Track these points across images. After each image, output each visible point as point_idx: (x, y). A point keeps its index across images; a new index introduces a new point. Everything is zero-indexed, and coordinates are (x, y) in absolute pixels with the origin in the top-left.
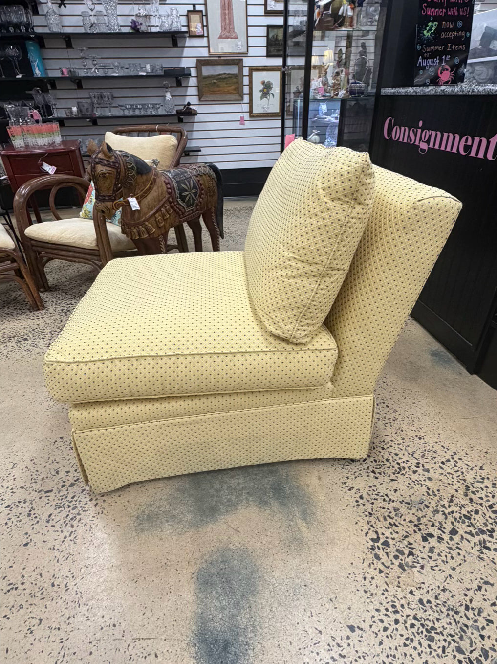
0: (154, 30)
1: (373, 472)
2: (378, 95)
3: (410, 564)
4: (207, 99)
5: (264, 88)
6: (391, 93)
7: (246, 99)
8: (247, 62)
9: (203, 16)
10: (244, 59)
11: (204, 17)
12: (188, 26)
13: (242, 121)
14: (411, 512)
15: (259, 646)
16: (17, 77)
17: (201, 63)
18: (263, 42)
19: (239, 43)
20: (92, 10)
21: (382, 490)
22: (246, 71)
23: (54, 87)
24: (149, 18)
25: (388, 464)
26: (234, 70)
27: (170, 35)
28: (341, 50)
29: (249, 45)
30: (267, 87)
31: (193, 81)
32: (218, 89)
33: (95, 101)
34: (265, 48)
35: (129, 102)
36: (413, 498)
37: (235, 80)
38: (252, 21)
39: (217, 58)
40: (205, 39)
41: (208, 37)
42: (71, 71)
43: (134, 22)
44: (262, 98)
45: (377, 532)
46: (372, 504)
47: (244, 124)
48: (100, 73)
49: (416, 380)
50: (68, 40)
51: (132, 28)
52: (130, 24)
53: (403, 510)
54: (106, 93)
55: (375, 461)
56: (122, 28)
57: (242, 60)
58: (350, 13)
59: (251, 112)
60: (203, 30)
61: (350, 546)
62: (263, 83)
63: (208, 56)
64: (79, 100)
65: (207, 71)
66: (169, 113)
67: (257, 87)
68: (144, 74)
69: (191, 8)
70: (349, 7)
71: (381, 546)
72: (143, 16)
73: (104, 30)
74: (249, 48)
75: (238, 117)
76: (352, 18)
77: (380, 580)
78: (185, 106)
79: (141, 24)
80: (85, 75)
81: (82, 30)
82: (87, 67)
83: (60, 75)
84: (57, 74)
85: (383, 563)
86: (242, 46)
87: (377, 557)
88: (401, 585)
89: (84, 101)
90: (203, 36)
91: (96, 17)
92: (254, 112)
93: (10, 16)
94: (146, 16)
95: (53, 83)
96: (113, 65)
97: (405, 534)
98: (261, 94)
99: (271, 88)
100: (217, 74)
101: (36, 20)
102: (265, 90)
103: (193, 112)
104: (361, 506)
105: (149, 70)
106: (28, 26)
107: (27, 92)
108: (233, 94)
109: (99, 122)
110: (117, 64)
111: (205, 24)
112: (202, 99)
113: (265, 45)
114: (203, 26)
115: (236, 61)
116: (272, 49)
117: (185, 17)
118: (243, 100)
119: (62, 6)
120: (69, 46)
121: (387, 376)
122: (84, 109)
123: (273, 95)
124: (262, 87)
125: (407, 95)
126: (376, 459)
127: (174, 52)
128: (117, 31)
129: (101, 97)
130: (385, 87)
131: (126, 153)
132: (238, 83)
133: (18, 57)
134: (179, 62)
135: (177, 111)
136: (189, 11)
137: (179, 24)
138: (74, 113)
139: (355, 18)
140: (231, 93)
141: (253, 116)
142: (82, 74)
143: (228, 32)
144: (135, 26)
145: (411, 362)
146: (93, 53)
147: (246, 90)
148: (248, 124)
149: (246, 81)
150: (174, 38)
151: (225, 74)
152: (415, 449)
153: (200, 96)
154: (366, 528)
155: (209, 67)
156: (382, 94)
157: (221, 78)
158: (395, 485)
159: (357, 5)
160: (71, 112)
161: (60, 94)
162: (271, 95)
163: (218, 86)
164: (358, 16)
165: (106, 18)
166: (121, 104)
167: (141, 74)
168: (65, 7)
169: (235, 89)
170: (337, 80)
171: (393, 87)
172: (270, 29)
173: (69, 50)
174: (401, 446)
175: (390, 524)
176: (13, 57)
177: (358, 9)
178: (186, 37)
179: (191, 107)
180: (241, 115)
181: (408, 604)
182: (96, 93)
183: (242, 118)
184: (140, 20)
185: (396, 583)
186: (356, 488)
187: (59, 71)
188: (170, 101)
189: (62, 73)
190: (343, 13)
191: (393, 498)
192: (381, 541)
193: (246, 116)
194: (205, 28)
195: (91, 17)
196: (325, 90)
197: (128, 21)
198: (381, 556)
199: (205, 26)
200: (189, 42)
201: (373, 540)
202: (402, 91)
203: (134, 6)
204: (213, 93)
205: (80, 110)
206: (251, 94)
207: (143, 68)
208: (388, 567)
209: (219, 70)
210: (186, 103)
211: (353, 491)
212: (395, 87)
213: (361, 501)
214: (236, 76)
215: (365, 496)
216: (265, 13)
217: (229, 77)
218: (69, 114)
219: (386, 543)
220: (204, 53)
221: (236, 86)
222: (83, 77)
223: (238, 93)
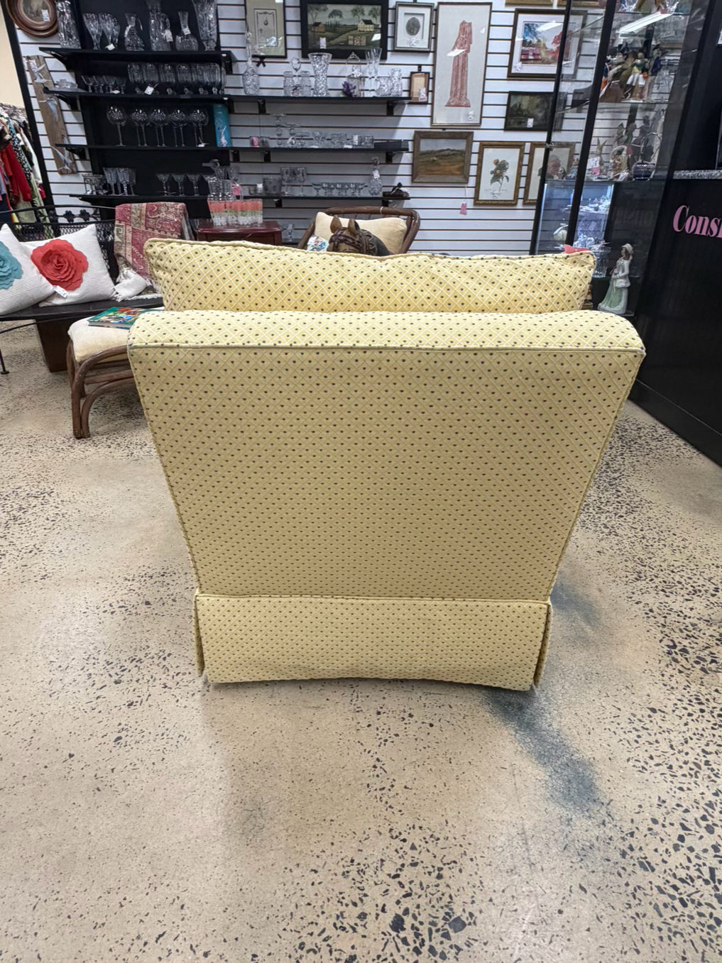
0: (368, 95)
1: (663, 590)
2: (670, 179)
3: (714, 669)
4: (421, 180)
5: (497, 169)
6: (688, 176)
7: (472, 181)
8: (479, 136)
9: (429, 78)
10: (475, 132)
11: (431, 81)
12: (409, 91)
13: (463, 209)
14: (712, 628)
15: (556, 712)
16: (200, 146)
17: (420, 135)
18: (502, 111)
19: (471, 113)
20: (296, 70)
21: (676, 607)
22: (476, 147)
23: (237, 159)
24: (364, 81)
25: (680, 586)
26: (460, 145)
27: (386, 101)
28: (622, 125)
29: (483, 115)
30: (501, 167)
31: (407, 157)
32: (436, 168)
33: (286, 177)
34: (504, 120)
35: (325, 180)
36: (712, 617)
37: (459, 158)
38: (490, 86)
39: (441, 130)
40: (429, 107)
41: (432, 104)
42: (263, 142)
43: (346, 85)
44: (493, 180)
45: (672, 641)
46: (665, 617)
47: (465, 214)
48: (298, 145)
49: (709, 514)
50: (262, 104)
51: (344, 93)
52: (342, 87)
53: (702, 625)
54: (300, 169)
55: (665, 582)
56: (330, 92)
57: (472, 133)
58: (642, 83)
59: (476, 198)
60: (427, 95)
61: (643, 649)
62: (496, 162)
63: (429, 127)
64: (265, 176)
65: (426, 146)
66: (374, 196)
67: (488, 167)
68: (350, 147)
69: (415, 69)
70: (641, 76)
71: (678, 652)
72: (357, 78)
73: (309, 93)
74: (483, 119)
75: (459, 203)
76: (643, 88)
77: (681, 679)
78: (395, 187)
79: (355, 88)
80: (277, 146)
81: (281, 94)
82: (282, 137)
83: (249, 146)
84: (247, 144)
85: (682, 666)
86: (473, 116)
87: (676, 661)
88: (705, 684)
89: (271, 177)
90: (426, 103)
91: (300, 78)
92: (480, 198)
93: (202, 75)
94: (360, 77)
95: (237, 154)
96: (313, 134)
97: (706, 645)
98: (492, 176)
99: (506, 169)
100: (439, 149)
101: (229, 81)
102: (498, 171)
103: (405, 195)
104: (652, 618)
105: (357, 143)
106: (220, 86)
107: (204, 165)
108: (456, 175)
109: (284, 204)
110: (318, 134)
111: (430, 89)
112: (416, 180)
113: (504, 115)
114: (428, 91)
115: (465, 134)
116: (512, 121)
117: (406, 80)
118: (467, 183)
119: (261, 65)
120: (262, 111)
121: (671, 507)
122: (270, 187)
123: (507, 178)
124: (494, 167)
125: (711, 180)
126: (665, 579)
127: (388, 121)
128: (325, 95)
129: (294, 173)
130: (679, 169)
131: (368, 232)
132: (464, 161)
133: (202, 122)
134: (393, 134)
135: (384, 193)
136: (412, 73)
137: (400, 89)
138: (259, 192)
139: (647, 88)
140: (453, 174)
141: (479, 203)
142: (273, 144)
143: (459, 98)
144: (347, 90)
145: (700, 495)
146: (291, 121)
147: (473, 170)
148: (470, 214)
149: (474, 159)
150: (391, 105)
151: (448, 150)
152: (712, 575)
153: (414, 176)
154: (660, 636)
155: (429, 141)
156: (674, 178)
157: (442, 155)
158: (690, 604)
159: (650, 73)
160: (256, 190)
161: (244, 168)
162: (505, 178)
163: (438, 164)
164: (651, 86)
165: (313, 80)
166: (316, 182)
167: (346, 146)
168: (264, 66)
169: (459, 169)
170: (619, 160)
171: (690, 169)
172: (512, 97)
173: (261, 116)
174: (694, 572)
175: (687, 635)
176: (197, 123)
177: (650, 79)
178: (404, 104)
179: (402, 189)
180: (463, 201)
181: (714, 699)
182: (287, 167)
183: (464, 206)
184: (353, 83)
185: (699, 682)
186: (643, 603)
187: (248, 141)
188: (378, 180)
189: (252, 143)
190: (632, 82)
191: (688, 615)
192: (679, 648)
193: (470, 203)
194: (430, 93)
195: (294, 78)
196: (601, 171)
197: (340, 84)
198: (679, 660)
199: (430, 91)
200: (408, 110)
201: (668, 646)
202: (705, 174)
203: (347, 66)
204: (431, 172)
205: (265, 188)
206: (478, 176)
207: (350, 140)
208: (689, 669)
209: (443, 145)
210: (396, 185)
211: (641, 605)
212: (694, 169)
213: (651, 614)
214: (462, 153)
215: (655, 609)
216: (508, 76)
217: (453, 154)
218: (252, 192)
219: (684, 650)
220: (425, 124)
221: (462, 164)
222: (275, 148)
223: (462, 174)
